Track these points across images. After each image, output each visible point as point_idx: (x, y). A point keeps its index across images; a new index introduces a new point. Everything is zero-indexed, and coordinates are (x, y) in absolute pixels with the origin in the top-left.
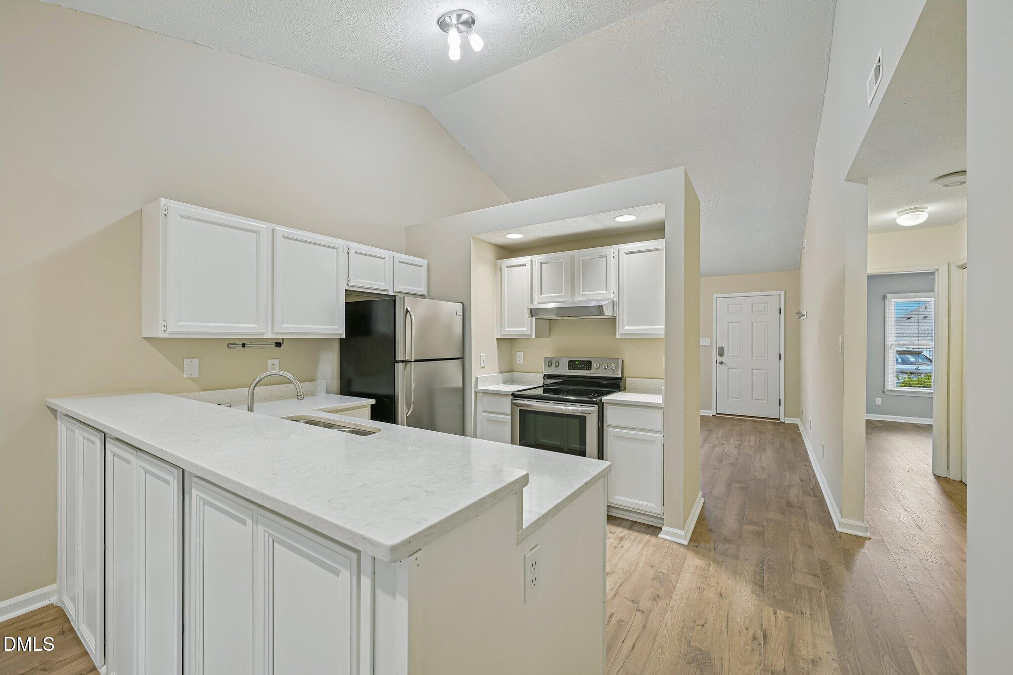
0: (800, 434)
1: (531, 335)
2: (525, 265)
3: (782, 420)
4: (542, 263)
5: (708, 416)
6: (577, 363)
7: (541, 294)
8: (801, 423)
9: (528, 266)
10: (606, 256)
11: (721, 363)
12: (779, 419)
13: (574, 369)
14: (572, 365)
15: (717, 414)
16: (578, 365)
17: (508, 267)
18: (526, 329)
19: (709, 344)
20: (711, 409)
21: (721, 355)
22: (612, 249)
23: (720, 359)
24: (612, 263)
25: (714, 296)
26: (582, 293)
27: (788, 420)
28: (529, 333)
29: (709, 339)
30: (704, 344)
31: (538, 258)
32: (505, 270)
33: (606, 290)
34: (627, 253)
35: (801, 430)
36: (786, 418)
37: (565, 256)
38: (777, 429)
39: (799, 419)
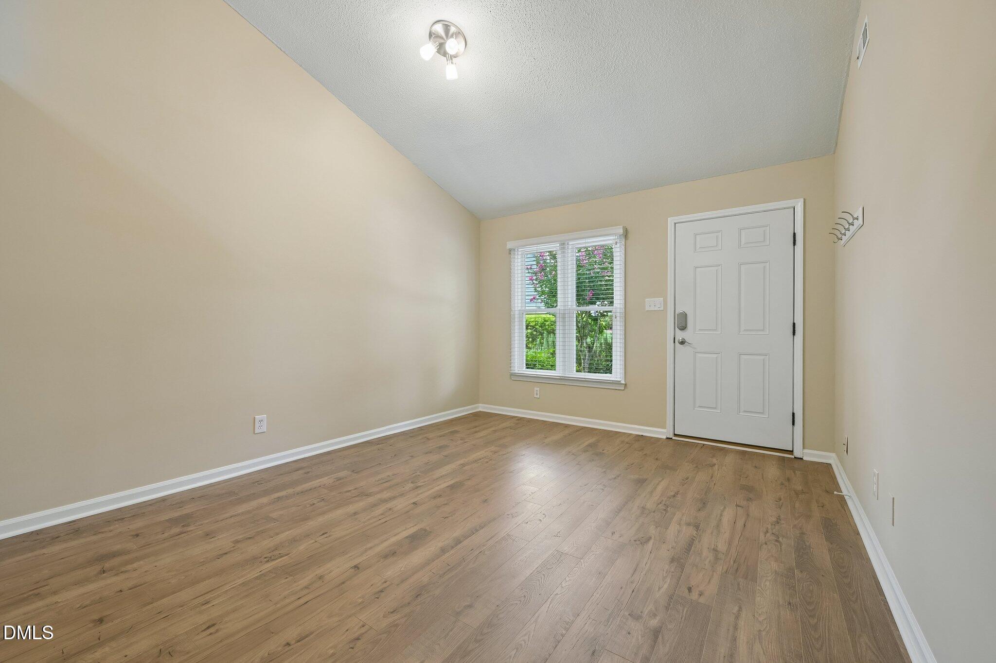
0: (842, 500)
3: (798, 453)
5: (658, 439)
8: (839, 464)
11: (682, 343)
12: (791, 452)
15: (675, 435)
19: (662, 309)
20: (664, 427)
21: (683, 328)
23: (680, 335)
25: (671, 221)
27: (811, 455)
29: (662, 299)
30: (652, 308)
35: (845, 492)
36: (806, 451)
38: (789, 480)
39: (833, 455)
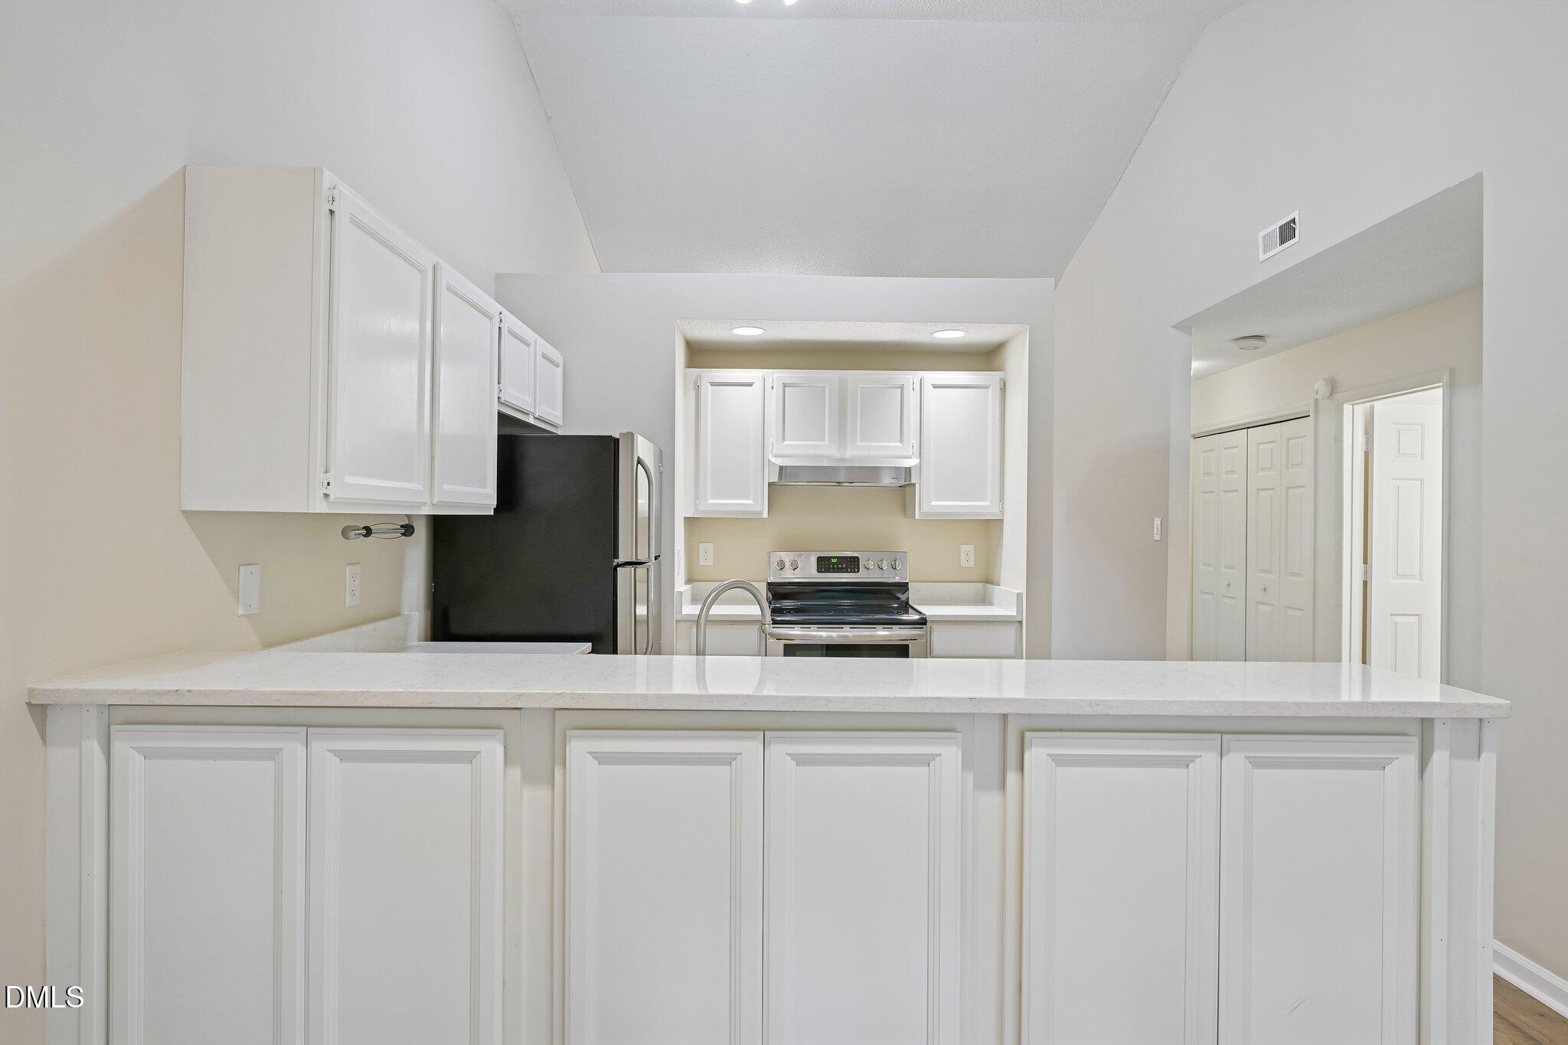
1: (761, 513)
2: (750, 385)
4: (785, 386)
6: (833, 560)
7: (784, 439)
9: (758, 387)
10: (902, 387)
13: (827, 570)
14: (824, 564)
16: (834, 564)
17: (713, 384)
18: (751, 502)
22: (911, 377)
24: (912, 398)
26: (859, 443)
28: (758, 509)
31: (776, 376)
32: (708, 391)
33: (901, 441)
34: (935, 387)
37: (829, 377)
